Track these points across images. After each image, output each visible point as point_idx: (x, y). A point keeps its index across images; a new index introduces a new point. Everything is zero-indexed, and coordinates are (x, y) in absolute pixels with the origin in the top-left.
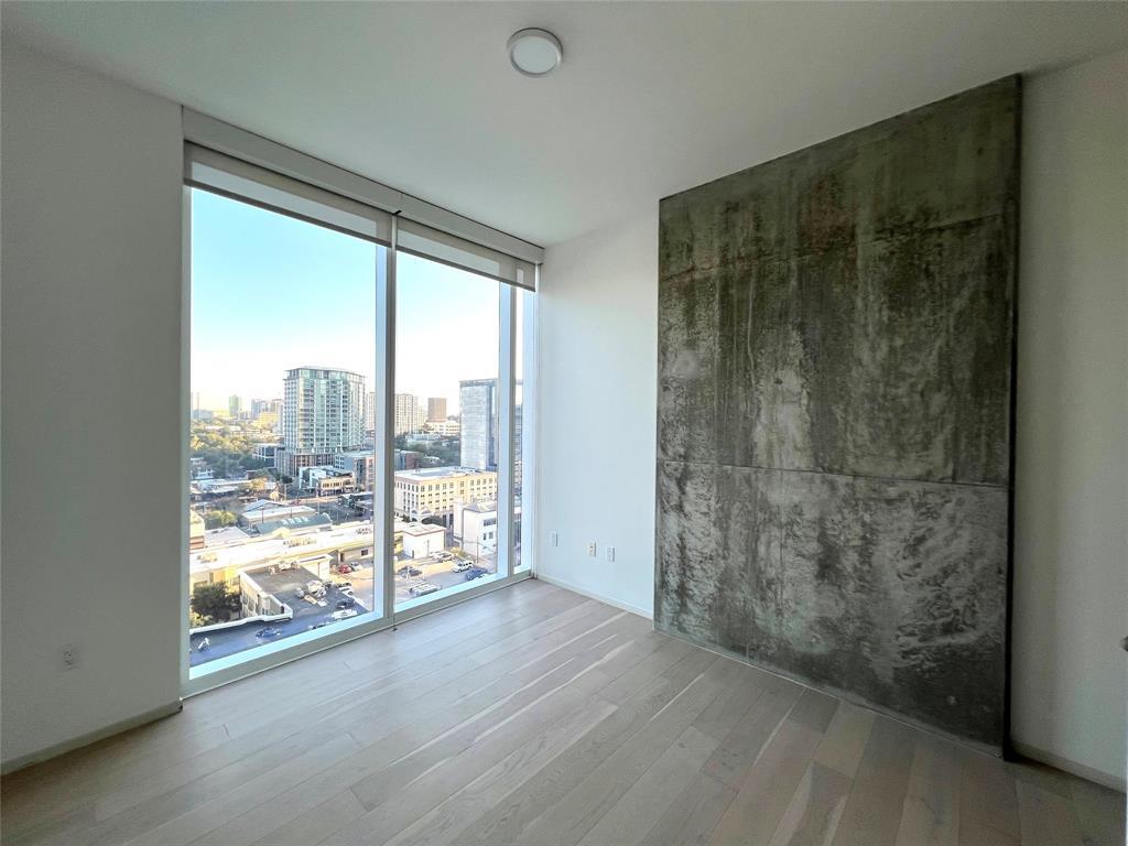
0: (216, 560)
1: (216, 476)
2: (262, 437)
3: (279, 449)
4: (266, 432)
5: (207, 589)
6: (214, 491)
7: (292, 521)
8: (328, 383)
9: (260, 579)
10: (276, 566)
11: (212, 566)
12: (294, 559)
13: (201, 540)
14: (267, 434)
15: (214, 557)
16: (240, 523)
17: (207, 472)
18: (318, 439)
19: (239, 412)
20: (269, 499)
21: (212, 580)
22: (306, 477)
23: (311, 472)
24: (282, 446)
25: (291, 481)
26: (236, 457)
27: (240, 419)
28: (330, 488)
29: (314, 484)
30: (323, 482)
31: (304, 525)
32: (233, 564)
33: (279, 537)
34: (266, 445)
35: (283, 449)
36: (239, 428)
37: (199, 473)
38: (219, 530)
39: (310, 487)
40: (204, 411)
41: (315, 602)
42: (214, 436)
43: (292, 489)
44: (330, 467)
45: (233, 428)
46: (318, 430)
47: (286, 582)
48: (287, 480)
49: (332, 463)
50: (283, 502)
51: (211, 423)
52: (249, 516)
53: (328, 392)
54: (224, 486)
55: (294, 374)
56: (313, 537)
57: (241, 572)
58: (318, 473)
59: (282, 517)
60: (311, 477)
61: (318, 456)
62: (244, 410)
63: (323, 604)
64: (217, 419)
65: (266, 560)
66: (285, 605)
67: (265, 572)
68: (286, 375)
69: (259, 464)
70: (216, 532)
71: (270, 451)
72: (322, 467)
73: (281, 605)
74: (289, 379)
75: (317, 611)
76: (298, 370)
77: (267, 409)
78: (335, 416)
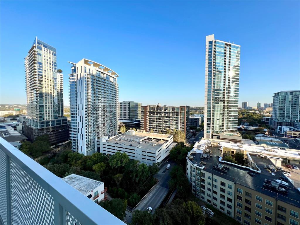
0: (242, 147)
1: (250, 125)
2: (266, 115)
3: (270, 119)
4: (268, 113)
5: (238, 154)
6: (248, 129)
7: (271, 143)
8: (292, 96)
9: (253, 157)
10: (259, 156)
11: (241, 149)
12: (266, 155)
13: (241, 141)
14: (268, 114)
15: (241, 147)
16: (254, 139)
17: (247, 124)
18: (286, 117)
19: (260, 107)
20: (265, 134)
21: (240, 153)
22: (280, 129)
23: (282, 128)
24: (272, 118)
25: (274, 130)
26: (257, 120)
27: (260, 109)
28: (291, 135)
29: (284, 133)
30: (287, 132)
31: (276, 145)
32: (246, 150)
33: (263, 147)
34: (266, 117)
35: (272, 119)
36: (259, 112)
37: (245, 124)
38: (247, 140)
39: (282, 133)
40: (250, 107)
41: (270, 172)
42: (251, 114)
43: (274, 133)
44: (292, 127)
45: (257, 112)
46: (287, 113)
47: (262, 162)
48: (273, 129)
49: (293, 126)
50: (270, 136)
51: (251, 111)
52: (257, 138)
53: (292, 100)
54: (251, 128)
55: (277, 94)
56: (276, 150)
57: (248, 153)
58: (286, 129)
59: (268, 141)
60: (282, 130)
61: (286, 123)
62: (261, 107)
63: (273, 174)
64: (253, 109)
65: (257, 152)
66: (259, 168)
67: (255, 155)
68: (274, 95)
69: (263, 123)
70: (246, 140)
71: (267, 119)
72: (288, 127)
73: (257, 167)
74: (275, 96)
75: (270, 175)
76: (279, 93)
77: (269, 107)
78: (296, 108)
